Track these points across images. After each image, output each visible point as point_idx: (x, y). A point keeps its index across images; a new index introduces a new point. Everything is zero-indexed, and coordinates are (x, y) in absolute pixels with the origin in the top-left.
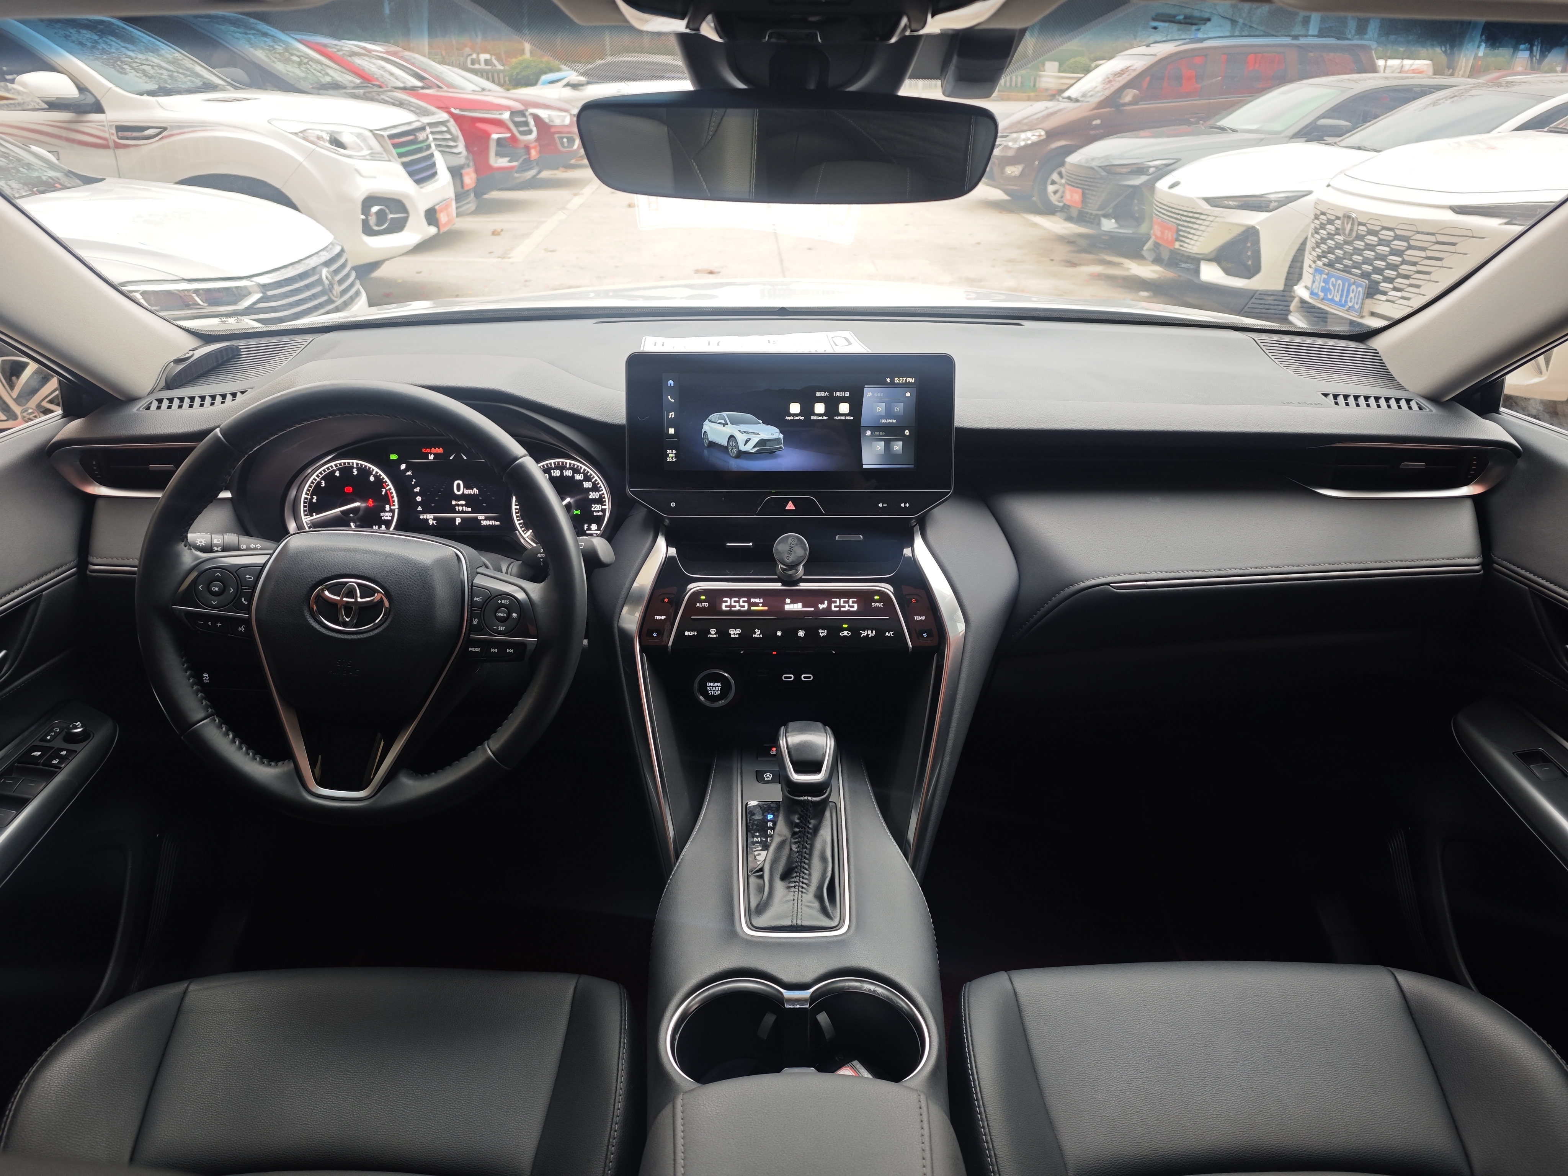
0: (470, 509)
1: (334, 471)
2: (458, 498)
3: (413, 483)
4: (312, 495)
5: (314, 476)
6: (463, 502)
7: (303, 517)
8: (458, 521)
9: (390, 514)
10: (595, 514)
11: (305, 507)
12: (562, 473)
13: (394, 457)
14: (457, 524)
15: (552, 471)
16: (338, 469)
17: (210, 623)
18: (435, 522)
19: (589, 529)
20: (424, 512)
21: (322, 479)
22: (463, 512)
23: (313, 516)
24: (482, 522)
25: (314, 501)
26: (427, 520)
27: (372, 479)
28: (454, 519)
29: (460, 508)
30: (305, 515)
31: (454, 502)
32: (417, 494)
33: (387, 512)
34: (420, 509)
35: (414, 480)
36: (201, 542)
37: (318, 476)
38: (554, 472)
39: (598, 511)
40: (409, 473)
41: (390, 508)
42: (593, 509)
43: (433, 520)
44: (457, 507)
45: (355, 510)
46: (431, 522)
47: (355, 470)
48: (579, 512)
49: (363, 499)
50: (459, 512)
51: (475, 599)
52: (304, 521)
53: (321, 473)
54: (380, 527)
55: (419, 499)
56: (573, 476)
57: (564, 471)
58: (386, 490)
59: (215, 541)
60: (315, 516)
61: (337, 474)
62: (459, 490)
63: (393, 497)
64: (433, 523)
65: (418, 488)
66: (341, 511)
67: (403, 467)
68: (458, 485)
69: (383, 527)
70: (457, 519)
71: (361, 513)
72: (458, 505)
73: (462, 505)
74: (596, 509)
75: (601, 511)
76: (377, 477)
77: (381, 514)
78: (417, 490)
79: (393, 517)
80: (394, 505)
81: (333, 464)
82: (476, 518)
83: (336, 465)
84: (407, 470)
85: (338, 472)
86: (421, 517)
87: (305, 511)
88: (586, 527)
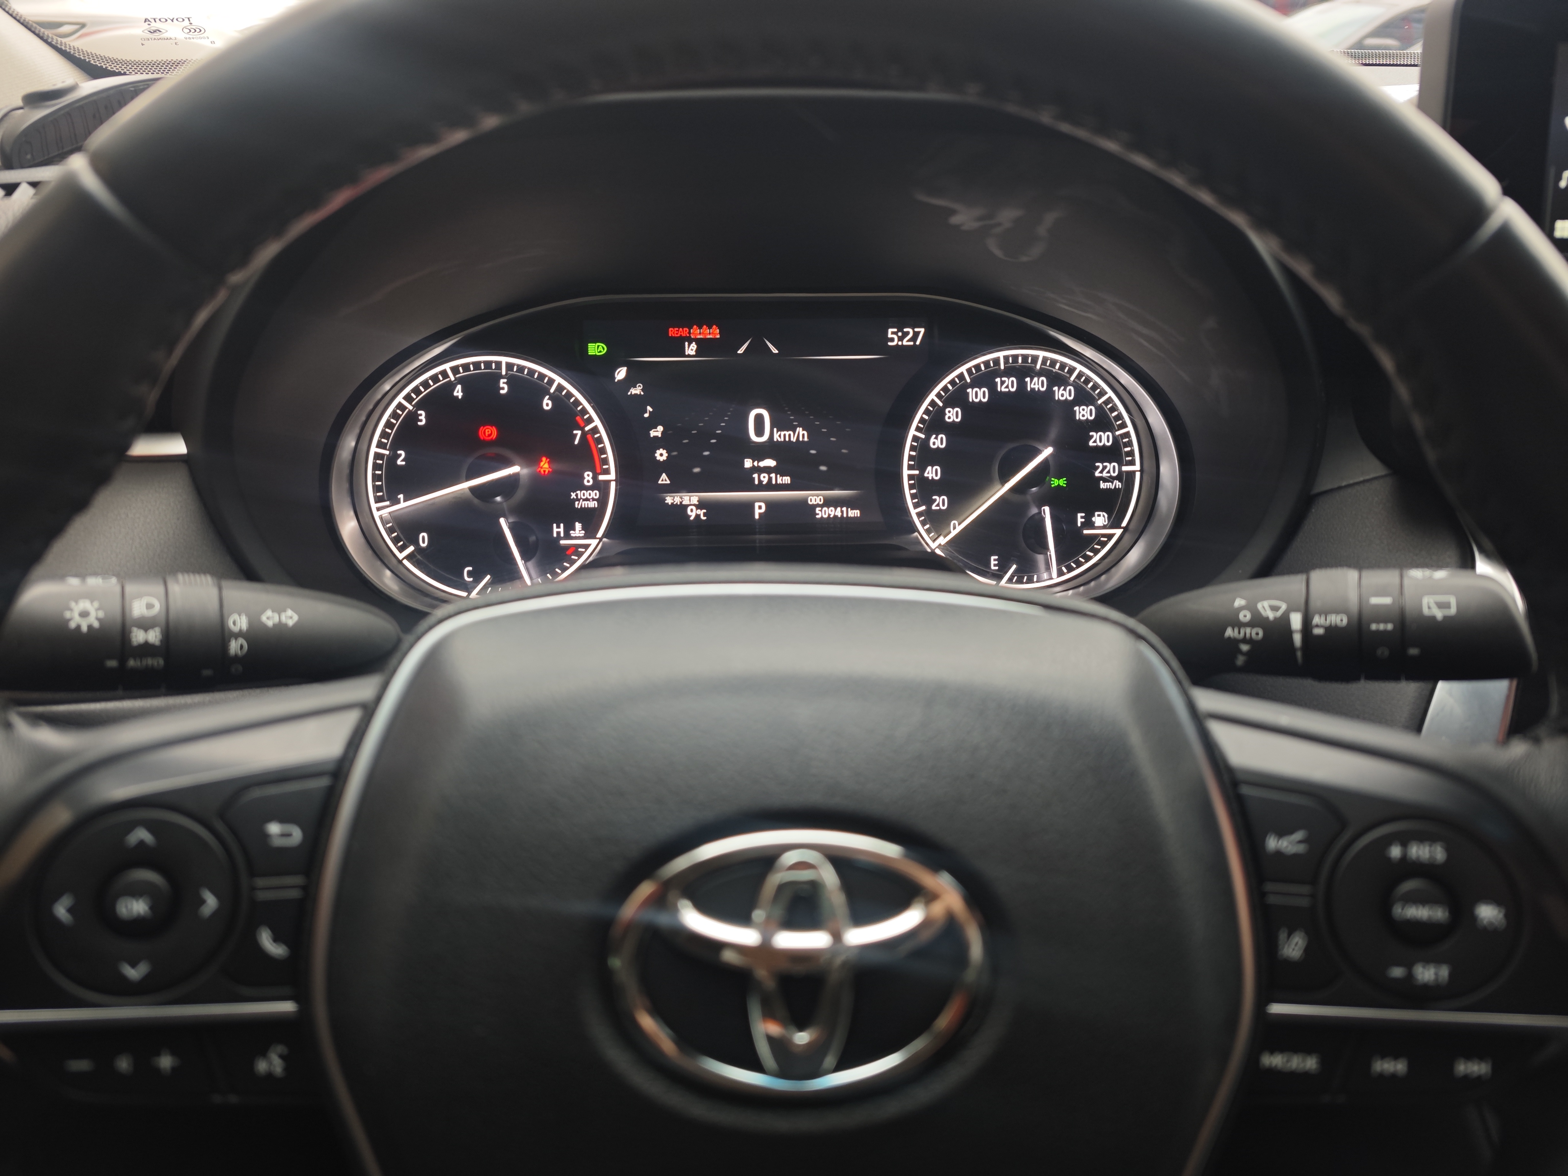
0: (787, 480)
1: (451, 386)
2: (759, 452)
3: (646, 415)
4: (394, 448)
5: (400, 399)
6: (770, 463)
7: (374, 506)
8: (759, 510)
9: (595, 494)
10: (1103, 485)
11: (376, 478)
12: (1022, 385)
13: (596, 349)
14: (757, 517)
15: (998, 380)
16: (460, 381)
17: (124, 1064)
18: (701, 512)
19: (1089, 524)
20: (672, 489)
21: (419, 406)
22: (770, 487)
23: (398, 502)
24: (818, 510)
25: (400, 462)
26: (683, 508)
27: (547, 404)
28: (749, 506)
29: (764, 477)
30: (378, 500)
31: (748, 463)
32: (658, 443)
33: (587, 488)
34: (664, 479)
35: (649, 409)
36: (84, 614)
37: (408, 398)
38: (1003, 383)
39: (1111, 479)
40: (637, 390)
41: (595, 478)
42: (1097, 474)
43: (698, 507)
44: (756, 476)
45: (508, 486)
46: (692, 513)
47: (502, 383)
48: (1062, 482)
49: (529, 456)
50: (761, 487)
51: (1273, 843)
52: (376, 515)
53: (416, 391)
54: (569, 527)
55: (661, 455)
56: (1050, 392)
57: (1028, 379)
58: (584, 435)
59: (139, 609)
60: (404, 505)
61: (458, 392)
62: (759, 431)
63: (603, 451)
64: (698, 516)
65: (660, 428)
66: (472, 489)
67: (621, 374)
68: (759, 419)
69: (578, 526)
70: (757, 505)
71: (520, 494)
72: (760, 470)
73: (768, 470)
74: (1105, 474)
75: (1117, 478)
76: (561, 399)
77: (573, 495)
78: (657, 432)
79: (603, 501)
80: (607, 472)
81: (447, 366)
82: (804, 502)
83: (455, 370)
84: (629, 382)
85: (459, 387)
86: (669, 500)
87: (377, 489)
88: (1080, 518)
